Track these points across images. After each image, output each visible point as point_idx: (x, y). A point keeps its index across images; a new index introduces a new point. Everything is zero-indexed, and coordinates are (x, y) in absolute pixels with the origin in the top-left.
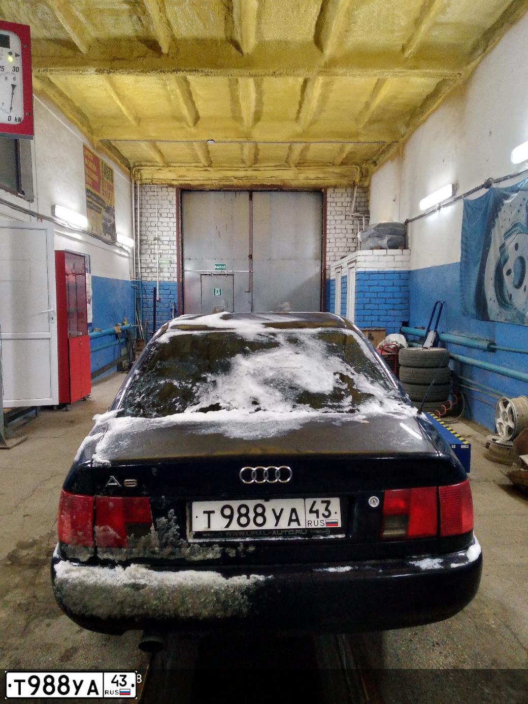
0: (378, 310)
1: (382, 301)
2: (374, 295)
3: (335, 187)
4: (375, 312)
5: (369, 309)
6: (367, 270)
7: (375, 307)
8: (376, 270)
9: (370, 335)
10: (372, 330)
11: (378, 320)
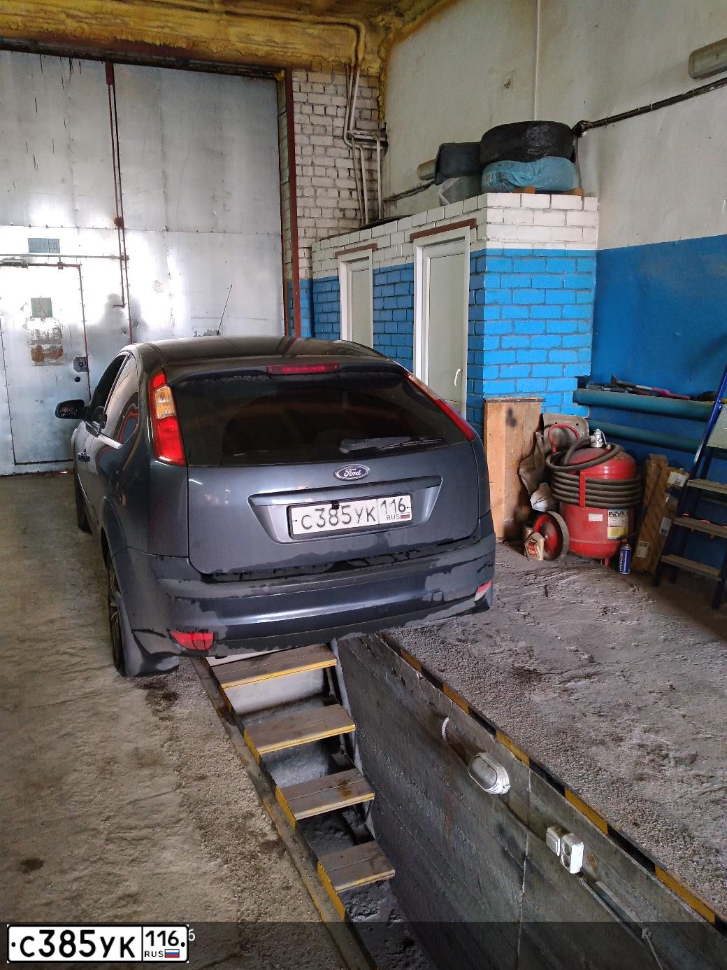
0: (529, 349)
1: (540, 327)
3: (308, 68)
4: (523, 356)
5: (510, 349)
6: (507, 246)
7: (524, 342)
8: (529, 247)
9: (510, 412)
10: (515, 401)
11: (530, 376)
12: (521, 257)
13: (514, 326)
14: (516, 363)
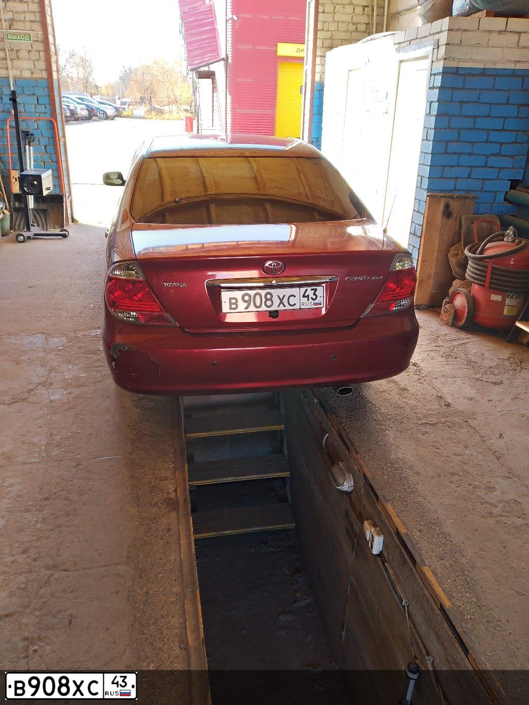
0: (470, 154)
1: (483, 136)
2: (469, 123)
4: (464, 160)
5: (454, 153)
6: (461, 65)
7: (467, 148)
8: (480, 66)
9: (447, 206)
10: (452, 197)
11: (469, 177)
12: (474, 75)
13: (459, 135)
14: (458, 165)
